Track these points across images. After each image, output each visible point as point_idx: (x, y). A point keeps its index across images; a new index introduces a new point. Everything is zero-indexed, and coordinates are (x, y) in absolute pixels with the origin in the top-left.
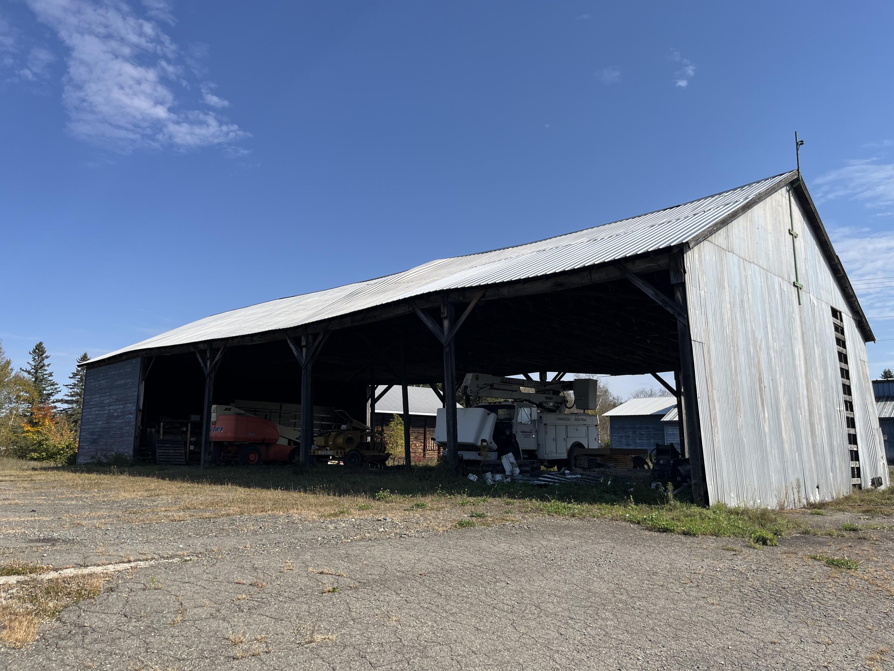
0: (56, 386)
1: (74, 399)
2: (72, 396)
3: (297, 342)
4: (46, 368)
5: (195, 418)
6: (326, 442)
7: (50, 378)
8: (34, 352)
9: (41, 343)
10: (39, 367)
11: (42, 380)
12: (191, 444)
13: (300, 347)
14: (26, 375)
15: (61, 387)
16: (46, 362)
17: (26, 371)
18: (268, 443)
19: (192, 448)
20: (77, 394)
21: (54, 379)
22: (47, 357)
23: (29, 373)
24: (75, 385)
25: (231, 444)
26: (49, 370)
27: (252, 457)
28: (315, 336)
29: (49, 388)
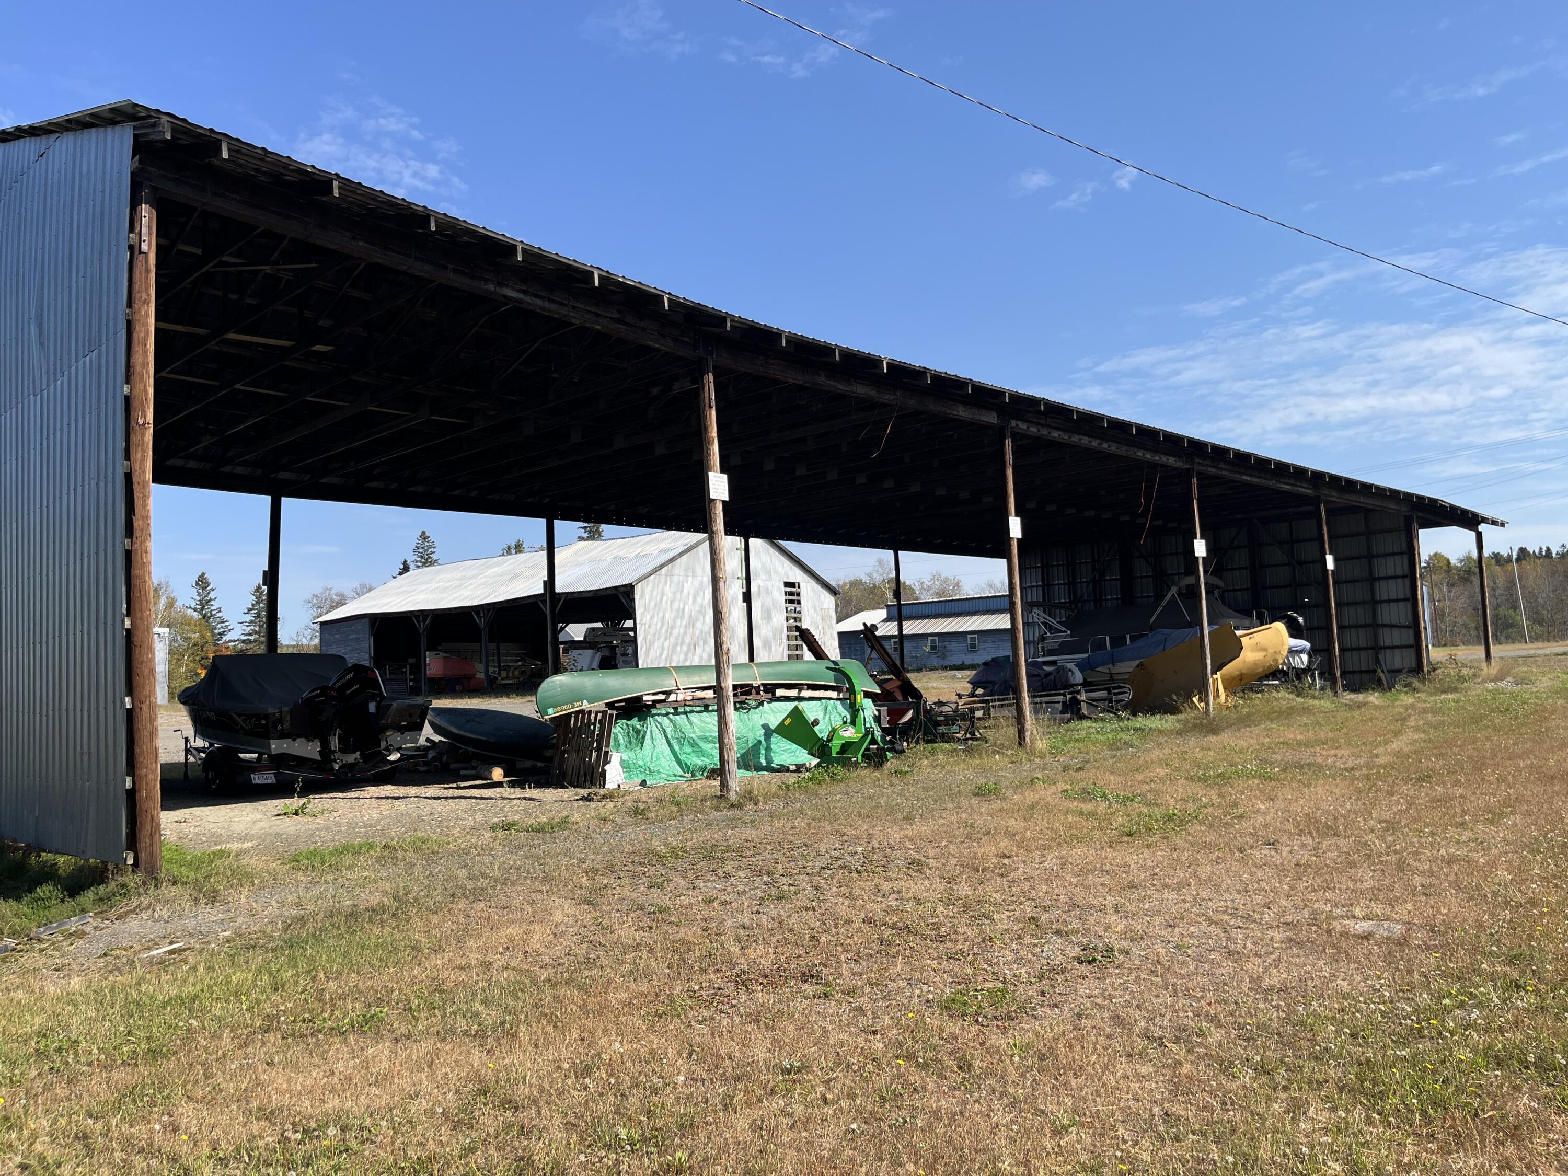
0: (227, 624)
1: (252, 638)
2: (249, 634)
3: (478, 613)
4: (212, 602)
5: (411, 661)
6: (507, 674)
7: (218, 615)
8: (197, 584)
9: (203, 574)
10: (204, 603)
11: (209, 618)
12: (411, 680)
13: (479, 617)
14: (189, 611)
15: (232, 623)
16: (212, 595)
17: (190, 608)
18: (470, 677)
19: (411, 684)
20: (256, 633)
21: (224, 615)
22: (213, 590)
23: (195, 610)
24: (252, 622)
25: (441, 679)
26: (215, 605)
27: (457, 687)
28: (489, 611)
29: (219, 626)
